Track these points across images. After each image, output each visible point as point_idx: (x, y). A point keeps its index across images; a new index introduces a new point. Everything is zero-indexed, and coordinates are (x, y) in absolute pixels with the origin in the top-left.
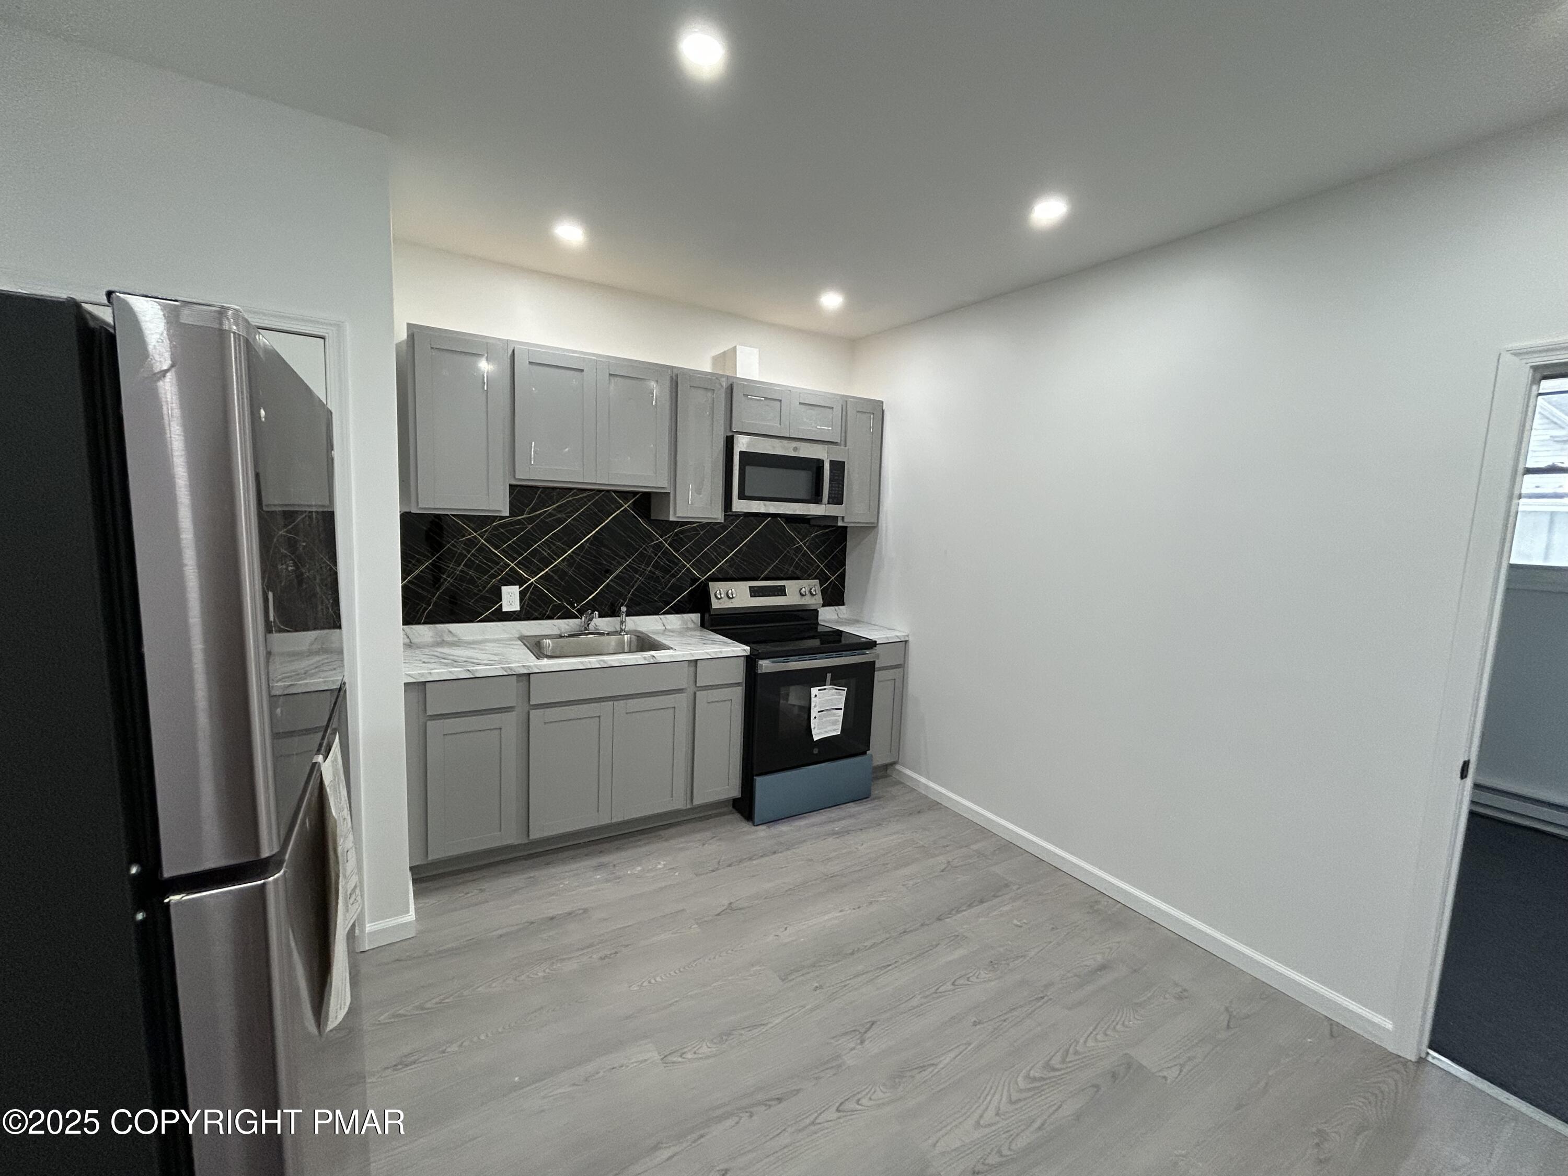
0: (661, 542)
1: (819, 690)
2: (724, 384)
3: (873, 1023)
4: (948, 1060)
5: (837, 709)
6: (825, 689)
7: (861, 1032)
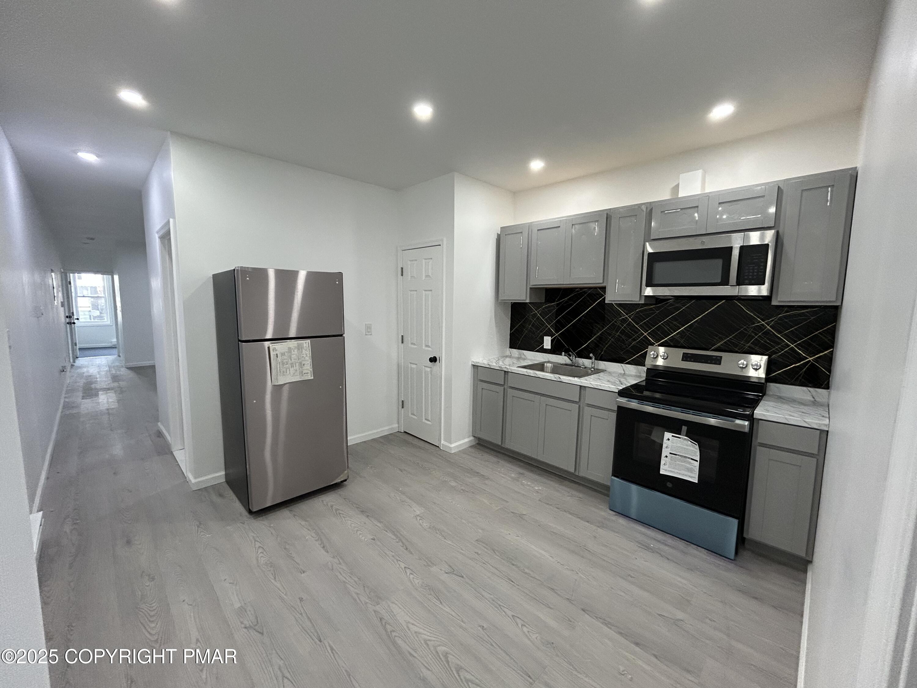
0: (626, 318)
1: (673, 436)
2: (645, 210)
3: (463, 577)
4: (447, 610)
5: (692, 459)
6: (679, 438)
7: (452, 571)
